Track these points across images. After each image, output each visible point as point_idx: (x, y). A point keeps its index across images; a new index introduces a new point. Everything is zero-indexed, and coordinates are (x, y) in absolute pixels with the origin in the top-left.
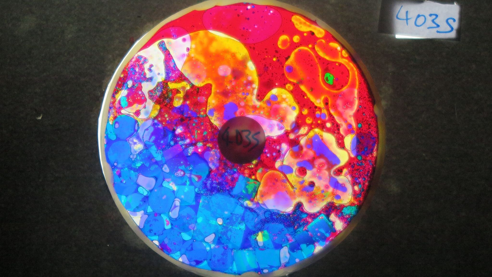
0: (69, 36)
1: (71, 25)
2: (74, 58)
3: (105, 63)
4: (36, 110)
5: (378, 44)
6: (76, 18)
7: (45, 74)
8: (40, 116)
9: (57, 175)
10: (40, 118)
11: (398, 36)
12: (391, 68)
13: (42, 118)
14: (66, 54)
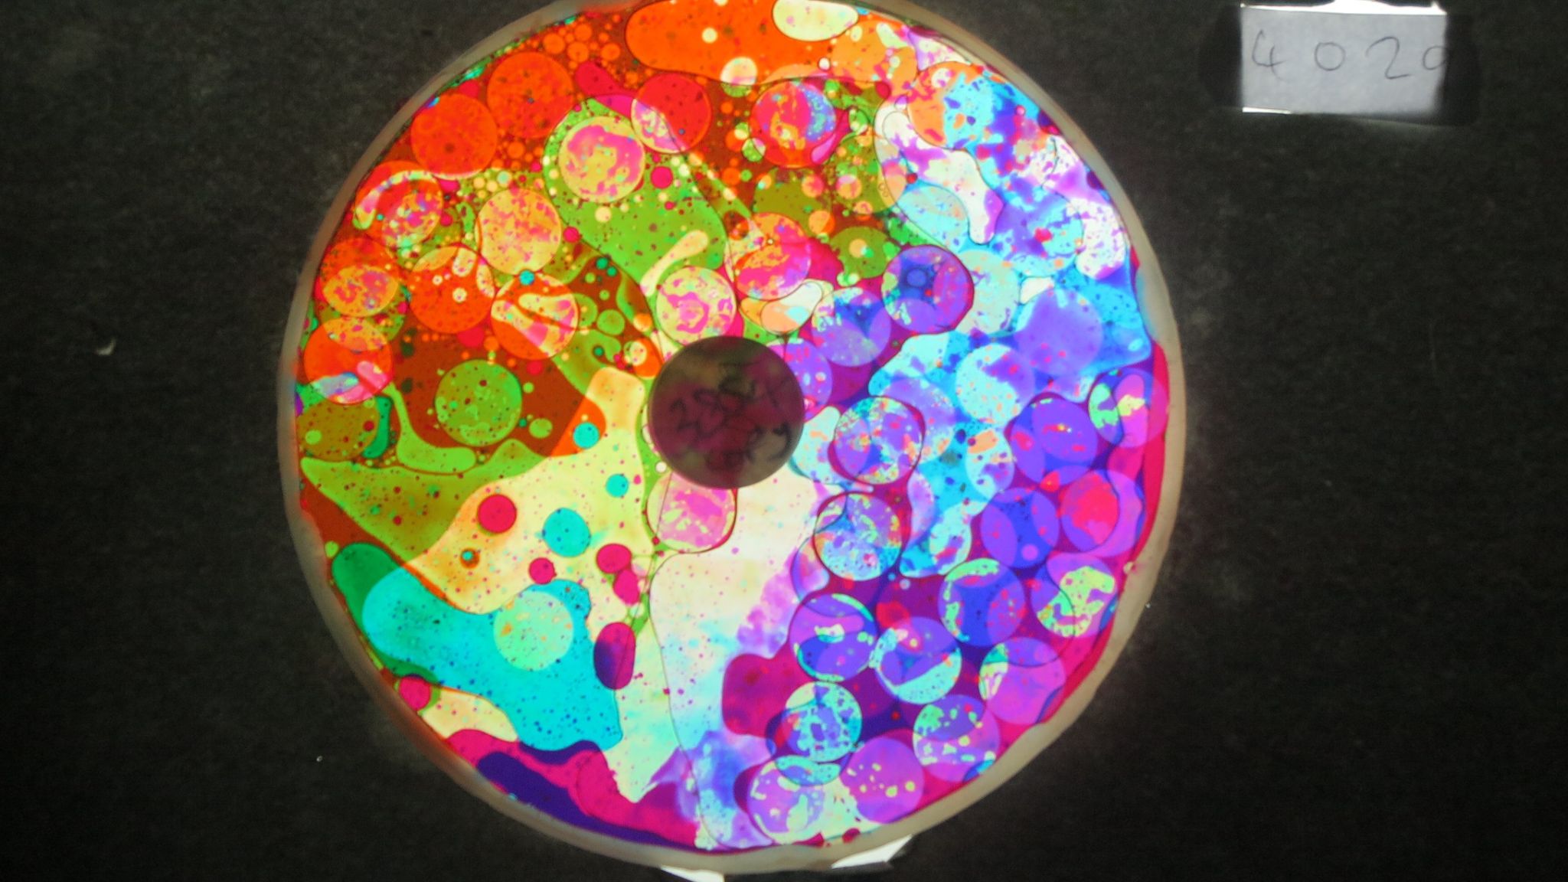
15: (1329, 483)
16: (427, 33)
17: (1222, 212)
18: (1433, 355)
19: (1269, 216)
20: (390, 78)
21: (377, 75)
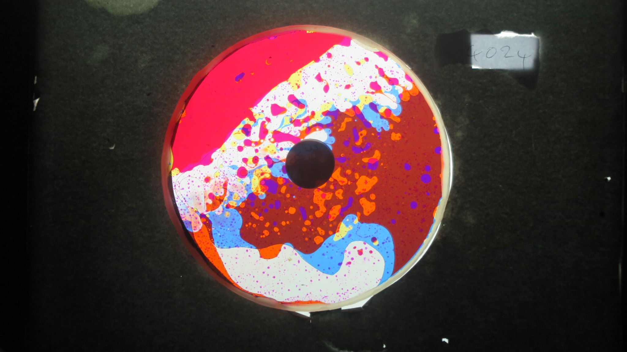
0: (142, 65)
1: (144, 55)
2: (147, 87)
3: (178, 93)
4: (108, 140)
5: (455, 74)
6: (149, 47)
7: (118, 104)
8: (112, 146)
9: (129, 205)
10: (113, 148)
11: (474, 67)
12: (467, 99)
13: (115, 147)
14: (139, 84)
15: (501, 186)
16: (213, 46)
17: (466, 100)
18: (533, 145)
19: (481, 102)
20: (202, 60)
21: (198, 60)
